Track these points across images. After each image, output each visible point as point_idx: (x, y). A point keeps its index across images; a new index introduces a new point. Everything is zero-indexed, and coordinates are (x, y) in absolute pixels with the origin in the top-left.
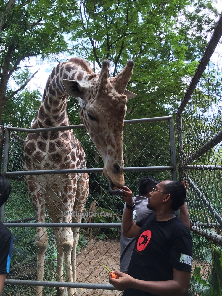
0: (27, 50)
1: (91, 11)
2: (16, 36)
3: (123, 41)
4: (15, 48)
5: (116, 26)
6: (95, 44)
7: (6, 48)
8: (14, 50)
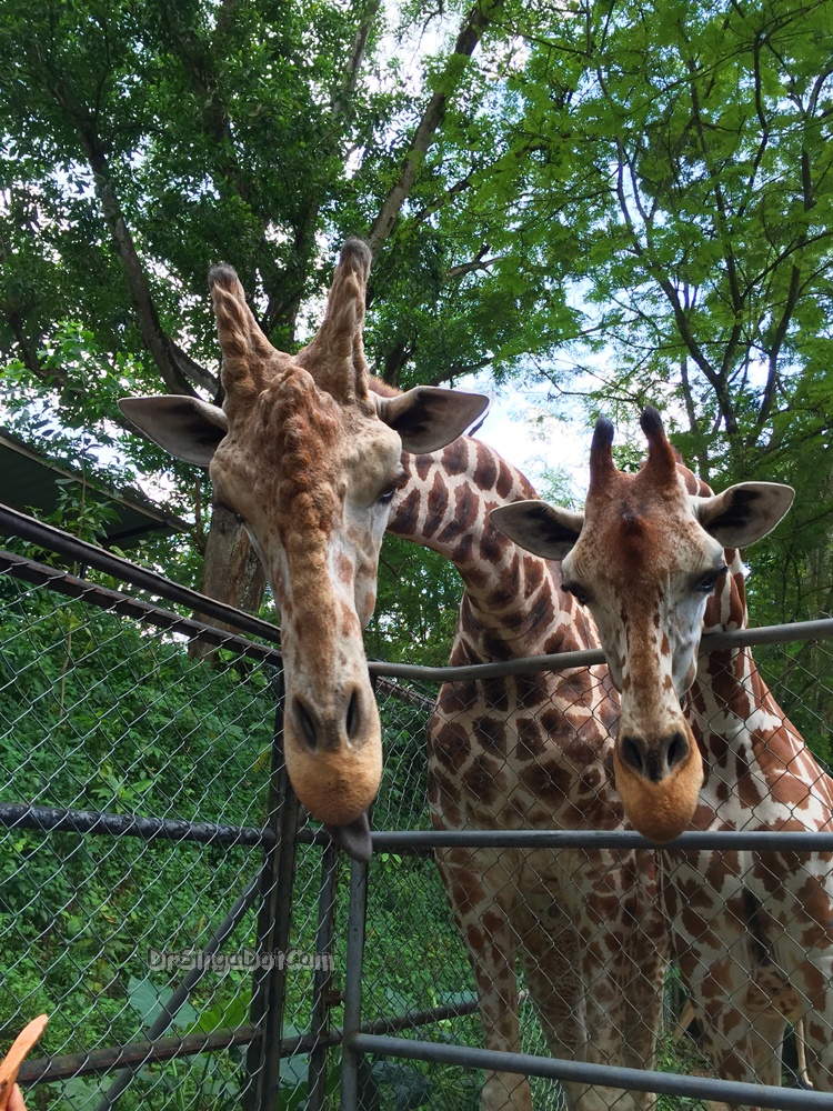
0: (446, 357)
1: (660, 187)
2: (408, 317)
3: (794, 267)
4: (407, 357)
5: (763, 219)
6: (681, 296)
7: (378, 360)
8: (403, 363)
